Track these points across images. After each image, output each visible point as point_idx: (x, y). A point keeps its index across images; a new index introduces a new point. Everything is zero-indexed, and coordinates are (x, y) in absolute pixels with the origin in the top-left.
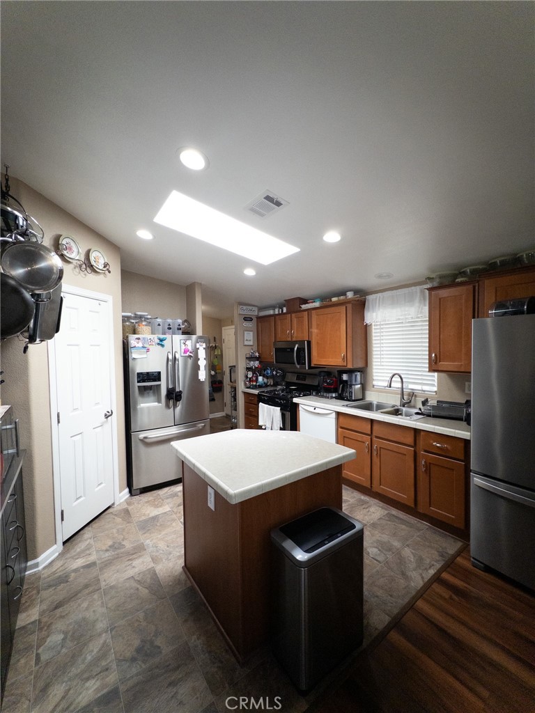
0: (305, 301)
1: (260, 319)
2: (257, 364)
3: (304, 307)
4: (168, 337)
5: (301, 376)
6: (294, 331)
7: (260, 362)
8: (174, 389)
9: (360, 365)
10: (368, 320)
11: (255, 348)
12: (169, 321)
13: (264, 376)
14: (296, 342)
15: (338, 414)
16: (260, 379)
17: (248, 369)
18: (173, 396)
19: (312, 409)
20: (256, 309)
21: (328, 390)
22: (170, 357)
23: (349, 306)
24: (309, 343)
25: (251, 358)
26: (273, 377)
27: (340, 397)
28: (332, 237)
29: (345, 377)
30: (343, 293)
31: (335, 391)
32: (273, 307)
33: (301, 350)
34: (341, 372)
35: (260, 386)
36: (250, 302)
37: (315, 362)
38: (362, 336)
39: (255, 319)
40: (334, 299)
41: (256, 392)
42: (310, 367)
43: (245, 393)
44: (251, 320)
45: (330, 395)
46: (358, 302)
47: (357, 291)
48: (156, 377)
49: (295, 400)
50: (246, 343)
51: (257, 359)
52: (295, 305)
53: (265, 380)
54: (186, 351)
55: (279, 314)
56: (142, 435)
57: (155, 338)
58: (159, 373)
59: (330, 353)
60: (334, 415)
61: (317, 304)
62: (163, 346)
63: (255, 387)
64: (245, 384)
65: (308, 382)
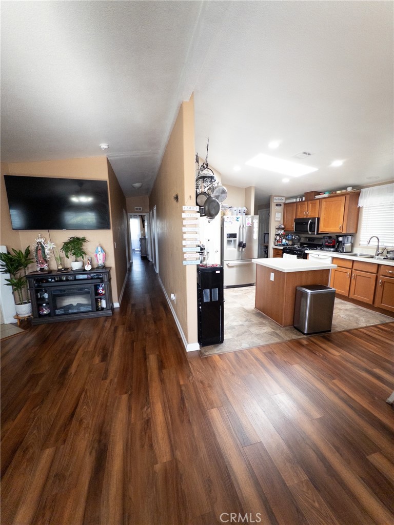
0: (318, 193)
1: (285, 204)
2: (282, 232)
3: (317, 197)
4: (241, 217)
5: (310, 239)
6: (308, 212)
7: (285, 231)
8: (242, 242)
9: (352, 231)
10: (360, 205)
11: (282, 222)
12: (240, 208)
13: (286, 239)
14: (310, 219)
15: (333, 258)
16: (284, 241)
17: (277, 235)
18: (241, 245)
19: (317, 256)
20: (284, 199)
21: (328, 247)
22: (242, 227)
23: (348, 197)
24: (319, 219)
25: (279, 229)
26: (292, 240)
27: (337, 251)
28: (338, 163)
29: (341, 239)
30: (345, 188)
31: (333, 247)
32: (296, 197)
33: (313, 224)
34: (338, 236)
35: (283, 245)
36: (282, 195)
37: (321, 230)
38: (355, 214)
39: (283, 205)
40: (338, 192)
41: (282, 248)
42: (318, 233)
43: (274, 249)
44: (280, 205)
45: (330, 249)
46: (355, 193)
47: (354, 187)
48: (234, 236)
49: (306, 252)
50: (276, 220)
51: (283, 229)
52: (311, 196)
53: (287, 242)
54: (248, 224)
55: (299, 202)
56: (227, 262)
57: (235, 217)
58: (236, 234)
59: (331, 223)
60: (330, 259)
61: (326, 195)
62: (238, 221)
63: (280, 245)
64: (275, 243)
65: (315, 242)
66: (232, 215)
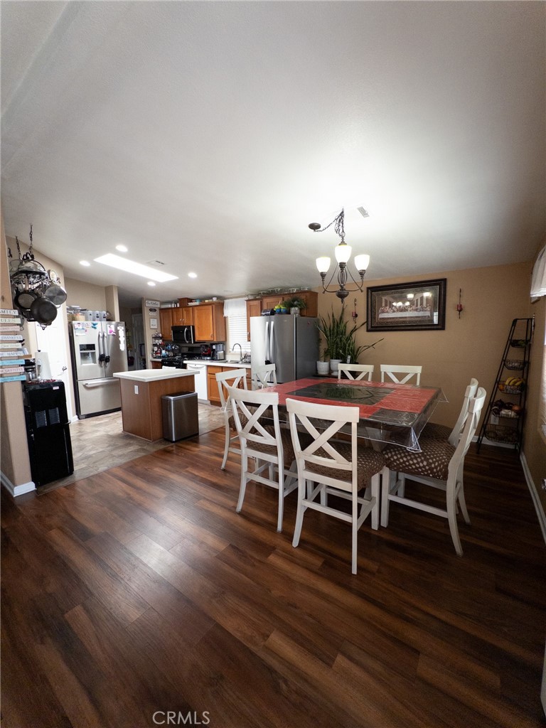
0: (191, 300)
1: (161, 310)
2: (160, 341)
3: (190, 304)
4: (99, 323)
5: (191, 349)
6: (184, 320)
7: (163, 341)
8: (104, 355)
9: (222, 339)
10: (225, 315)
11: (159, 330)
12: (98, 312)
13: (166, 350)
14: (185, 327)
15: (208, 366)
16: (164, 352)
17: (155, 345)
18: (103, 359)
19: (194, 366)
20: (158, 303)
21: (205, 355)
22: (101, 335)
23: (214, 306)
24: (193, 327)
25: (156, 338)
26: (173, 350)
27: (213, 359)
28: (193, 275)
29: (214, 347)
30: (211, 298)
31: (209, 356)
32: (171, 303)
33: (188, 332)
34: (212, 344)
35: (163, 357)
36: (155, 299)
37: (197, 339)
38: (222, 324)
39: (158, 311)
40: (206, 301)
41: (160, 360)
42: (195, 342)
43: (153, 362)
44: (155, 310)
45: (206, 358)
46: (220, 304)
47: (218, 297)
48: (91, 347)
49: (185, 362)
50: (152, 327)
51: (161, 338)
52: (184, 302)
53: (167, 353)
54: (111, 332)
55: (175, 308)
56: (85, 382)
57: (90, 323)
58: (94, 345)
59: (204, 333)
60: (205, 367)
61: (197, 303)
62: (95, 328)
63: (160, 357)
64: (153, 355)
65: (195, 352)
66: (87, 320)
